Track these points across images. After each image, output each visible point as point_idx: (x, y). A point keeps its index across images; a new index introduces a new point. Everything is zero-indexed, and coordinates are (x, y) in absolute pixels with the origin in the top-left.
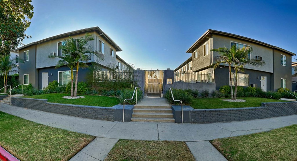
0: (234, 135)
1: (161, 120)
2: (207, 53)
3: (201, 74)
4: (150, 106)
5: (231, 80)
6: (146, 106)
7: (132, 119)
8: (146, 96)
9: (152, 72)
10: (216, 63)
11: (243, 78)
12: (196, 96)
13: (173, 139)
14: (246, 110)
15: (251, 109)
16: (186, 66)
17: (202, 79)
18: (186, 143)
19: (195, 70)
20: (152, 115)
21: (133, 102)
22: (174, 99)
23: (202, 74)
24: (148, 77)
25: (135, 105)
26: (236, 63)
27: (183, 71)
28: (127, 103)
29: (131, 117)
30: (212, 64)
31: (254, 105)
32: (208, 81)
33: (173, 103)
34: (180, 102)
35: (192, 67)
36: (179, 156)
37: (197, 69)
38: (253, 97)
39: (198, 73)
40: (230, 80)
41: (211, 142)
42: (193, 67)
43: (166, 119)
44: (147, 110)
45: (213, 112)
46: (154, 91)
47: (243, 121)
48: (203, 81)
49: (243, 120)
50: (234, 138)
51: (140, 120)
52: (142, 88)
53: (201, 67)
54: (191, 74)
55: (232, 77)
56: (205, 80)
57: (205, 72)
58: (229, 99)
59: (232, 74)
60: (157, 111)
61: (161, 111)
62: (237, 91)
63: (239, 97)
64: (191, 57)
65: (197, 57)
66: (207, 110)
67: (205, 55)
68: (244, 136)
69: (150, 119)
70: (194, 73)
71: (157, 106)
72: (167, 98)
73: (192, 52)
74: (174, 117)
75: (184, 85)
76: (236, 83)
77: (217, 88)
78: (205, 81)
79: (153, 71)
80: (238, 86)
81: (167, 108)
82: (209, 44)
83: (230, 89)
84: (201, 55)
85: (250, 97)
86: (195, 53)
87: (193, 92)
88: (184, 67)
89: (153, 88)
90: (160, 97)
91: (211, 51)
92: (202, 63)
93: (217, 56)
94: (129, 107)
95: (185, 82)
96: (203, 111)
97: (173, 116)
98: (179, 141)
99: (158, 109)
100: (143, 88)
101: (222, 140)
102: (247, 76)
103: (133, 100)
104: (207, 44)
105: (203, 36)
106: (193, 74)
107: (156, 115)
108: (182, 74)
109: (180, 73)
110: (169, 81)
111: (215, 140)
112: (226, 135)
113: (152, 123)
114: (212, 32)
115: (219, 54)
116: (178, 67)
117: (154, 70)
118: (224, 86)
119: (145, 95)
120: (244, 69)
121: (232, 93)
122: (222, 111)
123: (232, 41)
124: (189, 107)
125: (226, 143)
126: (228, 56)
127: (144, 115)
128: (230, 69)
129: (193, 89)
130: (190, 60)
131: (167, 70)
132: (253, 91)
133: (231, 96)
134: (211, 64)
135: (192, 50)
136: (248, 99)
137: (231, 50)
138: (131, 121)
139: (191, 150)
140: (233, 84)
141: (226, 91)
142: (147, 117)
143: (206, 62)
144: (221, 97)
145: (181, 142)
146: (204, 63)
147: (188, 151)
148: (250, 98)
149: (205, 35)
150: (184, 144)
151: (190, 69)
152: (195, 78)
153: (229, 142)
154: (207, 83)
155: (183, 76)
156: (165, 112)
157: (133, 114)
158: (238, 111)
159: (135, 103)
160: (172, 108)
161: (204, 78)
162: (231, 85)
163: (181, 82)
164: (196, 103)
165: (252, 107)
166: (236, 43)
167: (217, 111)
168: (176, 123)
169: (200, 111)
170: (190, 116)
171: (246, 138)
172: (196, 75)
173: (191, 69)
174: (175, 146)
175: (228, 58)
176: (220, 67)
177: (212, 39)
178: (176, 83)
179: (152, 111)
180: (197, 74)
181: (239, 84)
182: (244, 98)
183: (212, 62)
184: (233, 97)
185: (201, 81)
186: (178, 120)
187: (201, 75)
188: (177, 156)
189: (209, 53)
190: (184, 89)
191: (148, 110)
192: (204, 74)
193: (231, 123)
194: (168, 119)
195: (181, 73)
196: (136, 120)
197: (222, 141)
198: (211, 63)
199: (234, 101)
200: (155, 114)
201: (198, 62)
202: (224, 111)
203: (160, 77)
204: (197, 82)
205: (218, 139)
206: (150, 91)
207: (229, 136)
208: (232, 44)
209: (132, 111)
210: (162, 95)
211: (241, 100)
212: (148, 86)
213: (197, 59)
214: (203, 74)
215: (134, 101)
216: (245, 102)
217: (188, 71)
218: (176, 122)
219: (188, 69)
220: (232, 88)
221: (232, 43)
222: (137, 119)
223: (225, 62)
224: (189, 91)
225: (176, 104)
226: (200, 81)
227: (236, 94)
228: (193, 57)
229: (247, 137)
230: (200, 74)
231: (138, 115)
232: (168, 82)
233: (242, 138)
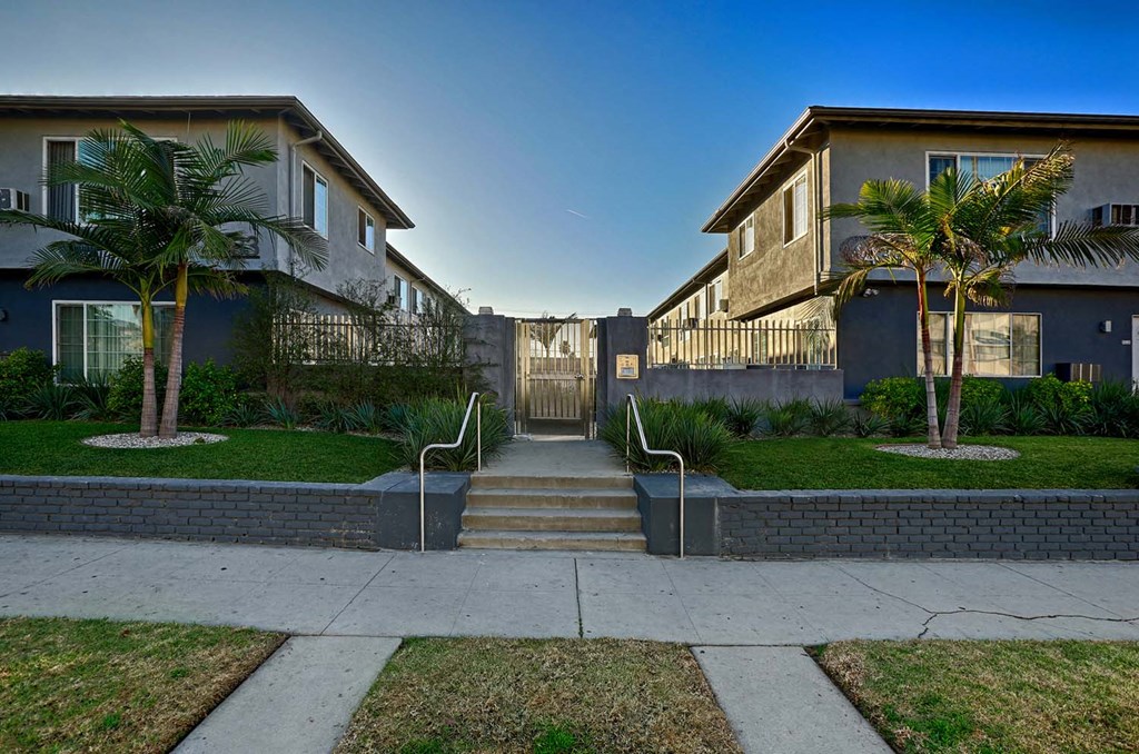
0: (946, 630)
1: (590, 541)
2: (802, 229)
3: (770, 326)
4: (539, 478)
5: (927, 351)
6: (522, 478)
7: (461, 536)
8: (522, 431)
9: (547, 327)
10: (849, 274)
11: (999, 335)
12: (747, 432)
13: (637, 632)
14: (1023, 501)
15: (1059, 500)
16: (702, 293)
17: (777, 351)
18: (697, 650)
19: (740, 310)
20: (549, 520)
21: (461, 461)
22: (645, 447)
23: (777, 326)
24: (530, 350)
25: (475, 475)
26: (961, 260)
27: (684, 317)
28: (437, 462)
29: (459, 530)
30: (825, 278)
31: (1078, 476)
32: (805, 361)
33: (641, 463)
34: (674, 457)
35: (726, 298)
36: (663, 716)
37: (753, 308)
38: (1071, 432)
39: (757, 327)
40: (920, 347)
41: (815, 652)
42: (731, 296)
43: (614, 537)
44: (525, 494)
45: (828, 507)
46: (559, 412)
47: (1004, 562)
48: (778, 359)
49: (1002, 557)
50: (943, 646)
51: (495, 541)
52: (505, 395)
53: (770, 297)
54: (722, 332)
55: (935, 335)
56: (792, 356)
57: (788, 317)
58: (915, 442)
59: (933, 317)
60: (573, 499)
61: (588, 502)
62: (963, 406)
63: (976, 432)
64: (727, 253)
65: (750, 247)
66: (798, 494)
67: (789, 237)
68: (1011, 646)
69: (544, 538)
70: (736, 326)
71: (573, 479)
72: (616, 439)
73: (730, 230)
74: (643, 528)
75: (691, 379)
76: (958, 365)
77: (848, 394)
78: (792, 361)
79: (553, 320)
80: (967, 380)
81: (617, 486)
82: (810, 181)
83: (924, 396)
84: (773, 240)
85: (1048, 434)
86: (742, 229)
87: (731, 414)
88: (691, 299)
89: (554, 395)
90: (588, 436)
91: (821, 216)
92: (774, 278)
93: (856, 238)
94: (448, 484)
95: (694, 367)
96: (779, 501)
97: (639, 524)
98: (663, 640)
99: (577, 491)
100: (511, 397)
101: (878, 652)
102: (1030, 323)
103: (466, 450)
104: (801, 183)
105: (783, 147)
106: (733, 329)
107: (567, 519)
108: (684, 330)
109: (674, 326)
110: (626, 364)
111: (839, 647)
112: (899, 627)
113: (549, 553)
114: (822, 119)
115: (862, 226)
116: (664, 301)
117: (557, 317)
118: (888, 380)
119: (517, 426)
120: (1006, 287)
121: (933, 411)
122: (876, 500)
123: (932, 149)
124: (711, 482)
125: (897, 668)
126: (912, 232)
127: (516, 518)
128: (922, 292)
129: (734, 398)
130: (720, 265)
131: (619, 316)
132: (1067, 403)
133: (926, 430)
134: (819, 279)
135: (729, 220)
136: (1029, 442)
137: (927, 200)
138: (459, 546)
139: (715, 688)
140: (941, 367)
141: (895, 405)
142: (530, 525)
143: (797, 269)
144: (868, 434)
145: (674, 646)
146: (787, 275)
147: (703, 691)
148: (1051, 438)
149: (789, 140)
150: (688, 659)
151: (717, 307)
152: (743, 346)
153: (917, 668)
154: (800, 367)
155: (688, 338)
156: (609, 503)
157: (466, 513)
158: (967, 507)
159: (473, 466)
160: (636, 486)
161: (781, 347)
162: (928, 371)
163: (676, 368)
164: (745, 463)
165: (1062, 485)
166: (959, 154)
167: (850, 501)
168: (651, 553)
169: (765, 500)
170: (717, 522)
171: (1023, 657)
172: (749, 332)
173: (725, 306)
174: (644, 667)
175: (910, 238)
176: (868, 291)
177: (826, 153)
178: (655, 371)
179: (549, 500)
180: (753, 330)
181: (971, 366)
182: (1006, 439)
183: (827, 267)
184: (937, 432)
185: (771, 360)
186: (661, 542)
187: (770, 332)
188: (656, 714)
189: (810, 225)
190: (690, 401)
191: (530, 493)
192: (784, 327)
193: (930, 566)
194: (620, 536)
195: (677, 329)
196: (479, 541)
197: (872, 656)
198: (819, 275)
199: (943, 454)
200: (562, 515)
201: (759, 273)
202: (887, 501)
203: (584, 346)
204: (748, 367)
205: (856, 643)
206: (539, 412)
207: (915, 635)
208: (933, 168)
209: (459, 500)
210: (594, 429)
211: (986, 450)
212: (532, 387)
213: (752, 260)
214: (781, 330)
215: (468, 457)
216: (1015, 462)
217: (711, 317)
218: (650, 549)
219: (710, 309)
220: (932, 388)
221: (934, 161)
222: (482, 536)
223: (893, 265)
224: (714, 409)
225: (654, 467)
226: (763, 363)
227: (954, 417)
228: (734, 253)
229: (1031, 651)
230: (767, 330)
231: (490, 517)
232: (619, 371)
233: (994, 652)
